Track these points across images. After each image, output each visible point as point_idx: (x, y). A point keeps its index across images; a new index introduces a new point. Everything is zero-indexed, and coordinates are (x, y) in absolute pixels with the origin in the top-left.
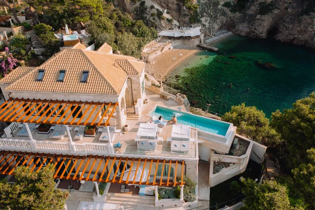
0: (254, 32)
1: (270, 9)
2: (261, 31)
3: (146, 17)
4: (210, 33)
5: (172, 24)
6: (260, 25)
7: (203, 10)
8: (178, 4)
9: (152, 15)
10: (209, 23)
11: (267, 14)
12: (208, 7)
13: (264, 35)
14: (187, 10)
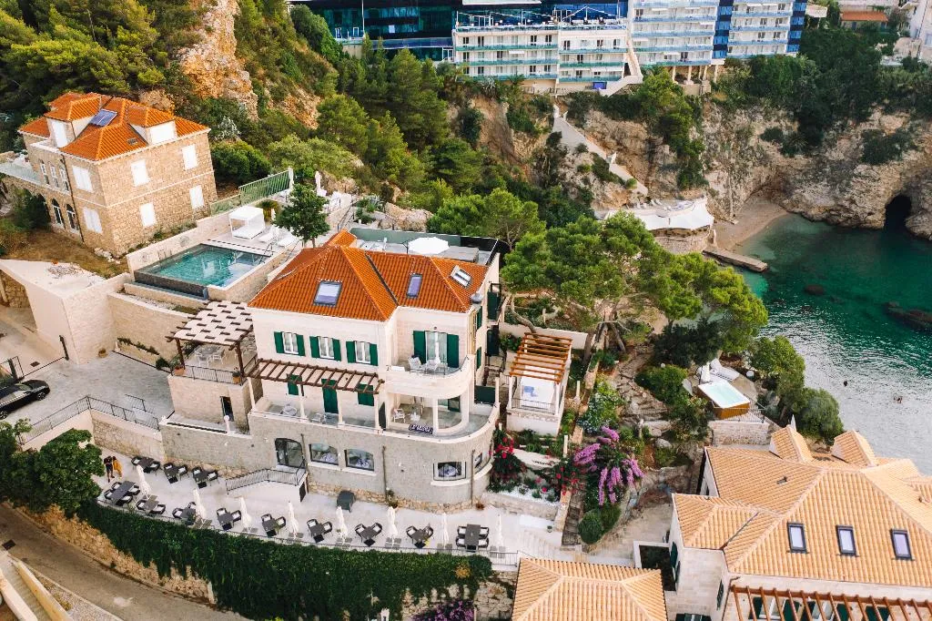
0: (848, 210)
1: (897, 149)
2: (869, 206)
3: (565, 174)
4: (729, 213)
5: (630, 192)
6: (868, 191)
7: (712, 152)
8: (649, 141)
9: (581, 169)
10: (726, 186)
11: (887, 164)
12: (723, 144)
13: (878, 219)
14: (673, 154)
